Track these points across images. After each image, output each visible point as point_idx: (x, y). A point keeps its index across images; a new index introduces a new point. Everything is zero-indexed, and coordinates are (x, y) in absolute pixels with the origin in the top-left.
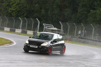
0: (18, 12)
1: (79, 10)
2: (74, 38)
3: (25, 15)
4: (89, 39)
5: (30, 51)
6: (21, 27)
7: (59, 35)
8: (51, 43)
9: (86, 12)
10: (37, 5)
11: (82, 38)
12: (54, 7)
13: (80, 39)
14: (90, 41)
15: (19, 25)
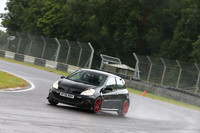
0: (56, 26)
1: (176, 34)
2: (158, 89)
3: (68, 34)
4: (188, 93)
5: (59, 104)
6: (57, 56)
7: (118, 78)
8: (101, 91)
9: (188, 40)
10: (94, 16)
11: (174, 90)
12: (128, 23)
13: (171, 92)
14: (188, 97)
15: (54, 53)
